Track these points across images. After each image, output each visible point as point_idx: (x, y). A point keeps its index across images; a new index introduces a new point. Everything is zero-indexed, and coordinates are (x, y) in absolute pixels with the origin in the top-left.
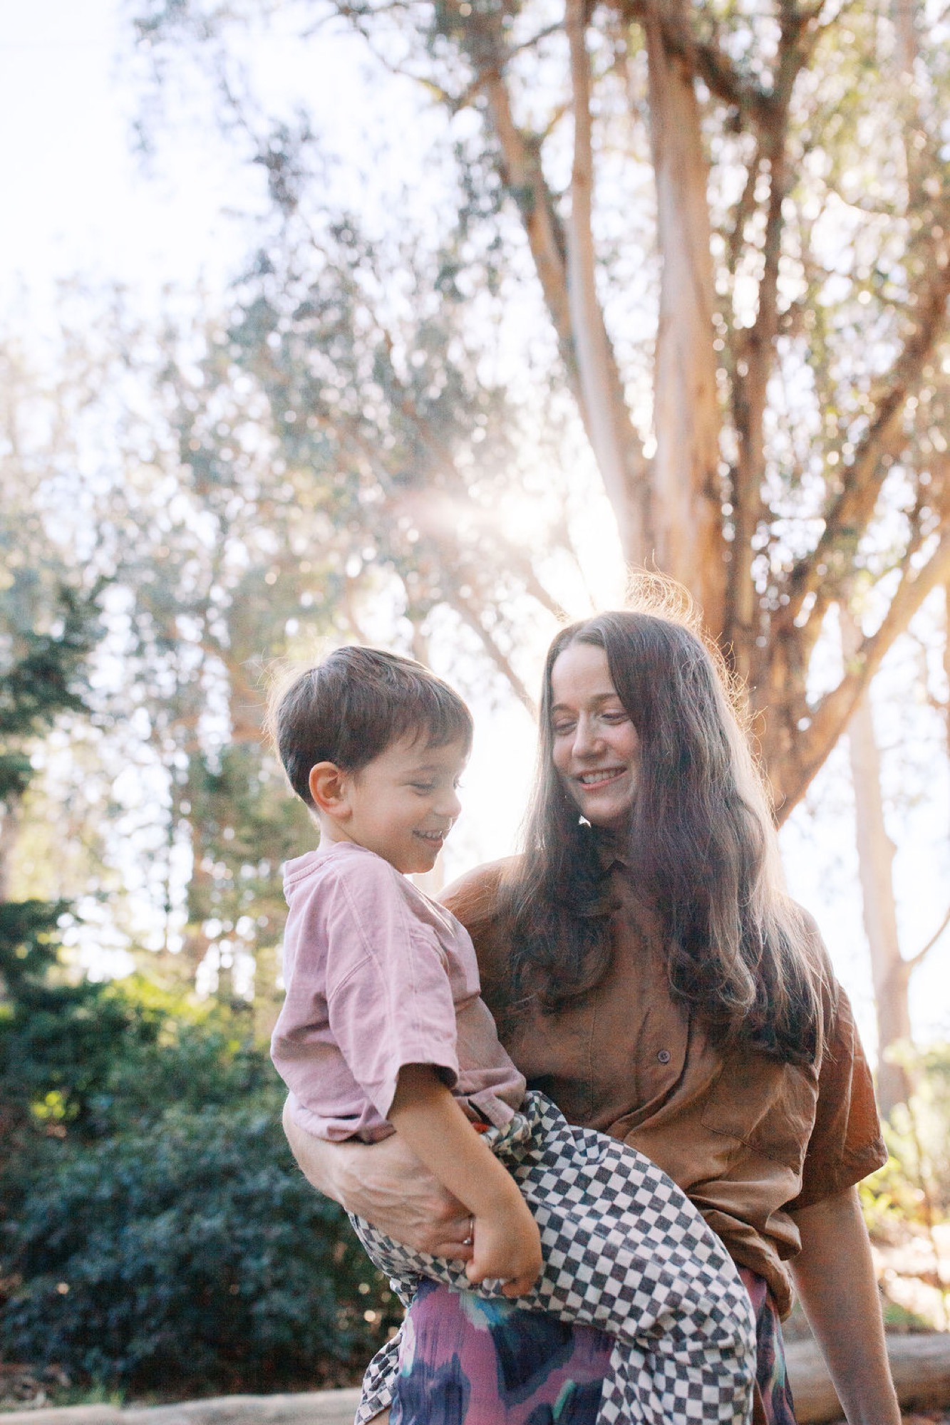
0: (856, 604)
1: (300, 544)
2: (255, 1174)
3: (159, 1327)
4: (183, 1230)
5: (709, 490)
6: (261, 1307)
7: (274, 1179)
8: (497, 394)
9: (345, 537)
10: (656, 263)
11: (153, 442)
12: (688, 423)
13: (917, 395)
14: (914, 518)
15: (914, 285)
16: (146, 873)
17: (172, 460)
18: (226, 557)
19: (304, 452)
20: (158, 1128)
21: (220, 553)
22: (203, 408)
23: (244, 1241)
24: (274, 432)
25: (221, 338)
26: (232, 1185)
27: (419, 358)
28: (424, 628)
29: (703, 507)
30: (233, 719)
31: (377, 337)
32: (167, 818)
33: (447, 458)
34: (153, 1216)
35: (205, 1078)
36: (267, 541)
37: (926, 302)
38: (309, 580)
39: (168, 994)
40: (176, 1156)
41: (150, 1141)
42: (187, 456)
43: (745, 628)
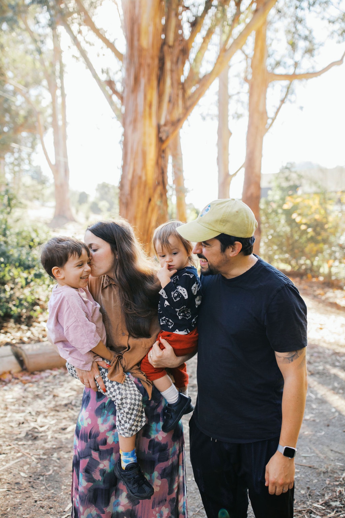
43: (170, 47)
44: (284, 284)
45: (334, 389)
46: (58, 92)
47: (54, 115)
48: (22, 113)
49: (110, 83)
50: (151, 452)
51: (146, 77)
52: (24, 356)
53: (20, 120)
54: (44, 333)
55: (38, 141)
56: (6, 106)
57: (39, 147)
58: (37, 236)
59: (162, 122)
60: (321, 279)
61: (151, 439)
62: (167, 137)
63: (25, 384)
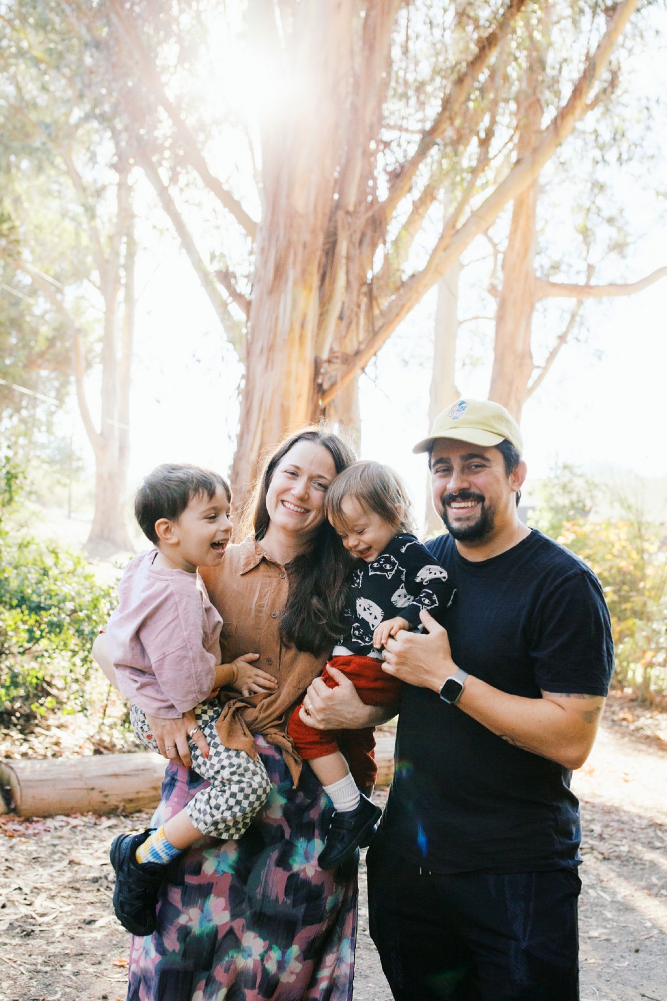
43: (348, 213)
44: (580, 569)
45: (649, 888)
46: (121, 295)
47: (107, 339)
48: (45, 331)
49: (226, 277)
50: (289, 901)
51: (299, 267)
52: (14, 781)
53: (40, 345)
54: (56, 748)
55: (72, 389)
56: (13, 313)
57: (72, 401)
58: (56, 564)
59: (325, 356)
60: (628, 691)
61: (291, 872)
62: (333, 385)
63: (11, 837)
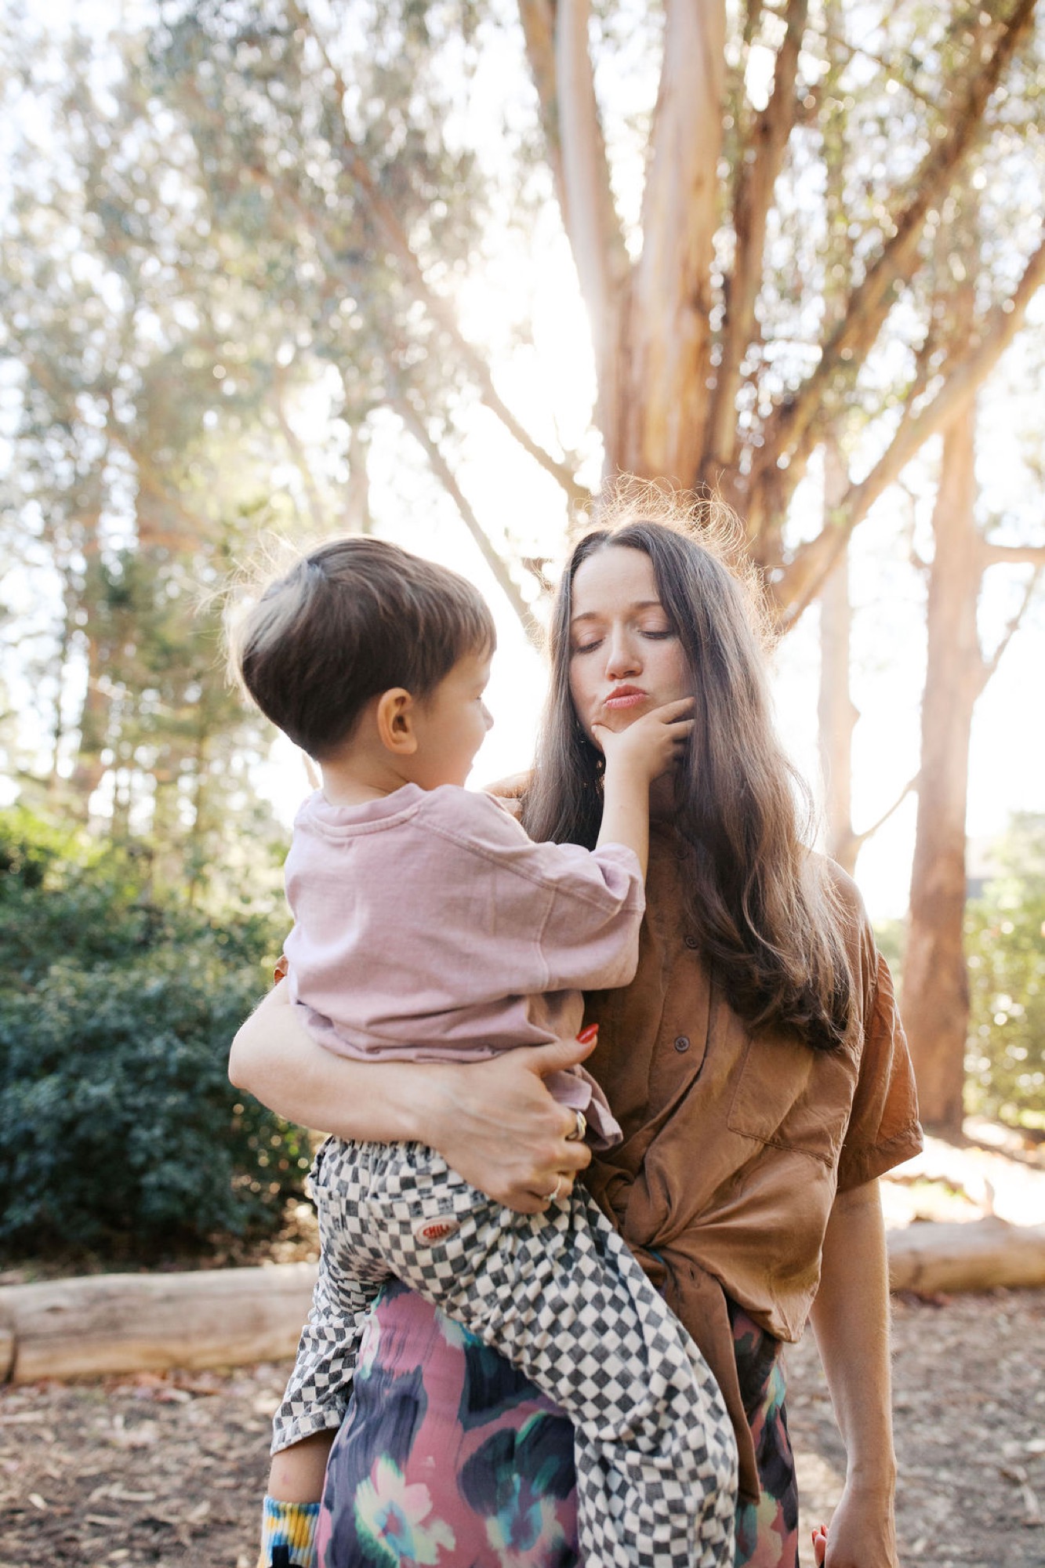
0: (846, 442)
1: (224, 321)
2: (149, 1039)
3: (39, 1196)
4: (68, 1095)
5: (699, 304)
6: (151, 1179)
7: (170, 1047)
8: (466, 161)
9: (276, 317)
10: (659, 18)
11: (54, 183)
12: (681, 221)
13: (940, 209)
14: (922, 356)
15: (951, 78)
16: (34, 687)
17: (76, 204)
18: (136, 330)
19: (235, 209)
20: (42, 985)
21: (129, 325)
22: (116, 145)
23: (135, 1110)
24: (198, 183)
25: (140, 60)
26: (123, 1052)
27: (376, 108)
28: (363, 433)
29: (690, 321)
30: (139, 521)
31: (328, 78)
32: (60, 628)
33: (401, 238)
34: (35, 1079)
35: (97, 929)
36: (186, 315)
37: (962, 100)
38: (233, 367)
39: (58, 831)
40: (63, 1018)
41: (33, 998)
42: (94, 204)
43: (723, 466)
